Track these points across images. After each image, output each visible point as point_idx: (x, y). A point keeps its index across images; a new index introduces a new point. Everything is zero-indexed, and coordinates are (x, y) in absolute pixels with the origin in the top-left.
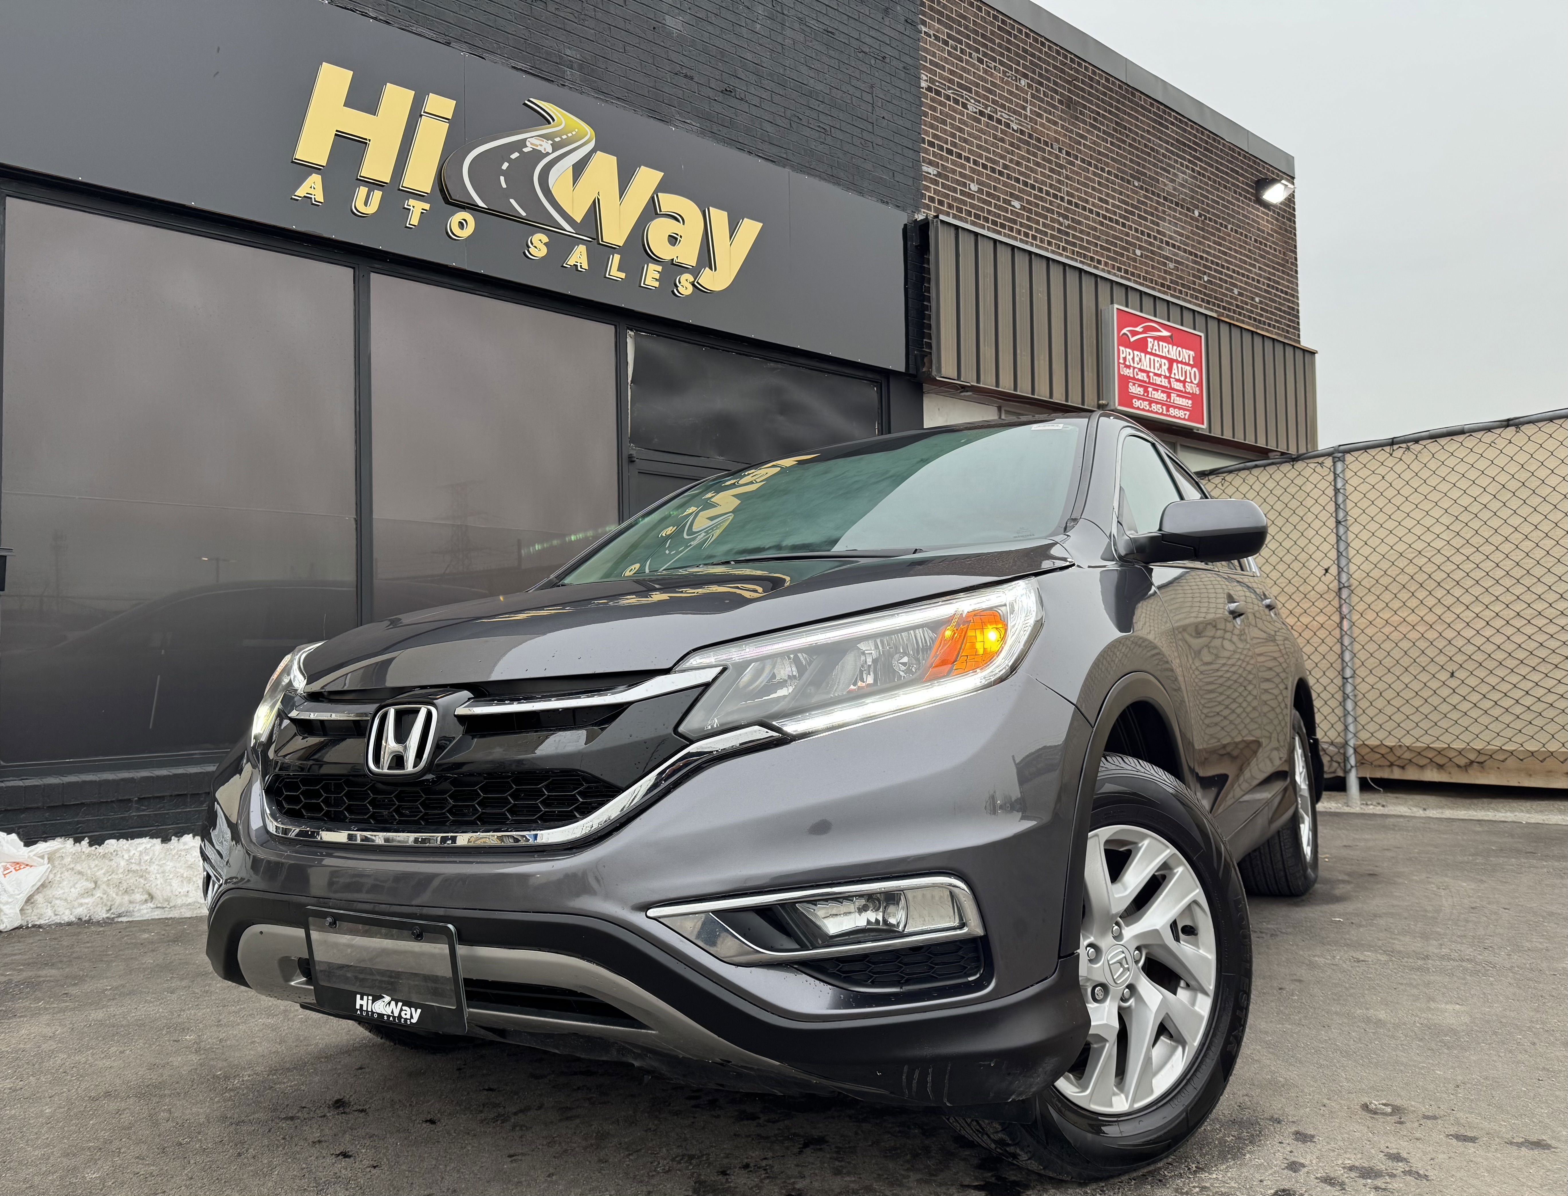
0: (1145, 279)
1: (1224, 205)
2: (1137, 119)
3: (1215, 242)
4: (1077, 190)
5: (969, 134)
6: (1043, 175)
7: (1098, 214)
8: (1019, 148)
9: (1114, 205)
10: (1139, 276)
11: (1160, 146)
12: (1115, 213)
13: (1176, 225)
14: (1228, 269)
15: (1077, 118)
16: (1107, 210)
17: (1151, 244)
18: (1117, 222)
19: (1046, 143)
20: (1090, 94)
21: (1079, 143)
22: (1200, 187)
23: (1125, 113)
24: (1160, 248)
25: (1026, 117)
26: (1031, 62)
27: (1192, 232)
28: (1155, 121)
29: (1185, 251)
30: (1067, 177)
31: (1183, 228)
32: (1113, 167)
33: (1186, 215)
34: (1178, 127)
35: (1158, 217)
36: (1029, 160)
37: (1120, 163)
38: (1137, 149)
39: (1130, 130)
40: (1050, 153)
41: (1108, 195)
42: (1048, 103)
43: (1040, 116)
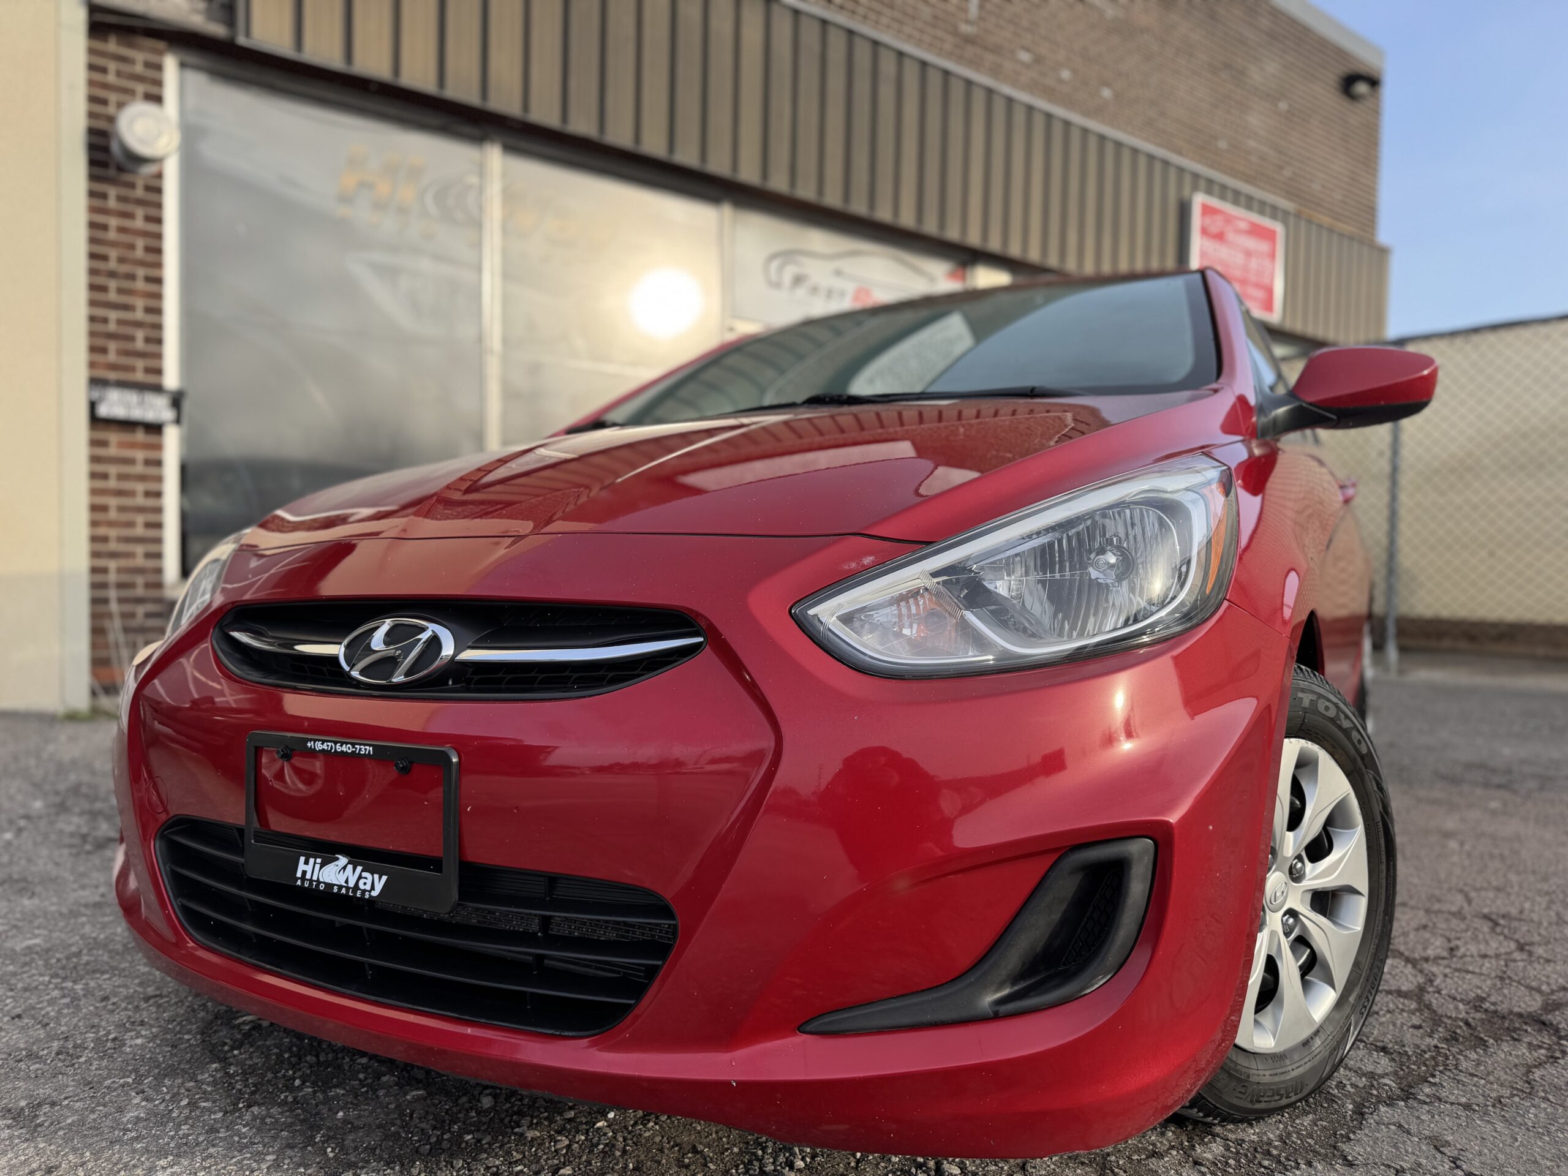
0: (1228, 171)
1: (1310, 99)
2: (1231, 11)
3: (1299, 136)
4: (1168, 79)
6: (1134, 63)
7: (1186, 104)
9: (1202, 95)
10: (1223, 168)
11: (1251, 38)
13: (1262, 117)
16: (1196, 100)
18: (1205, 113)
19: (1140, 32)
21: (1173, 32)
22: (1287, 81)
24: (1244, 139)
25: (1121, 5)
27: (1277, 125)
28: (1248, 14)
29: (1269, 142)
30: (1158, 66)
31: (1268, 121)
32: (1205, 57)
33: (1272, 108)
35: (1244, 108)
36: (1121, 48)
37: (1212, 52)
38: (1229, 39)
39: (1223, 21)
40: (1143, 42)
41: (1197, 85)
43: (1136, 3)
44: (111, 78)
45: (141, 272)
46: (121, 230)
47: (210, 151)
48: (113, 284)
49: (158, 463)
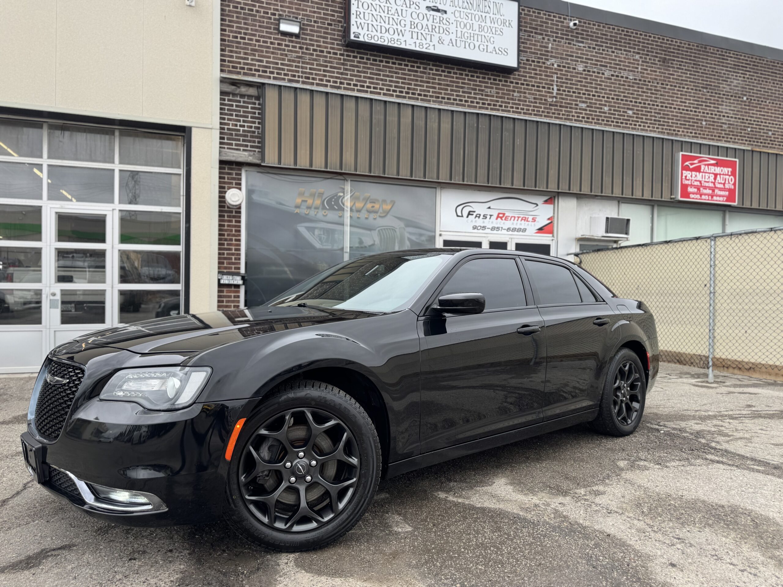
0: (707, 135)
1: (764, 92)
2: (707, 59)
3: (757, 111)
4: (667, 100)
5: (605, 86)
6: (646, 96)
7: (679, 109)
8: (633, 87)
9: (689, 103)
10: (704, 134)
11: (723, 70)
12: (690, 107)
13: (730, 106)
14: (766, 123)
15: (669, 67)
16: (685, 106)
17: (712, 118)
18: (691, 111)
19: (649, 82)
20: (677, 53)
21: (670, 78)
22: (748, 85)
23: (699, 58)
24: (718, 119)
25: (638, 72)
26: (643, 46)
27: (741, 108)
28: (719, 58)
29: (736, 118)
30: (661, 95)
31: (735, 107)
32: (691, 85)
33: (738, 101)
34: (735, 58)
35: (718, 104)
36: (638, 91)
37: (695, 82)
38: (707, 74)
39: (703, 66)
40: (651, 86)
41: (686, 99)
42: (652, 63)
43: (647, 70)
44: (226, 180)
45: (234, 238)
46: (228, 226)
47: (255, 197)
48: (226, 243)
49: (238, 297)
